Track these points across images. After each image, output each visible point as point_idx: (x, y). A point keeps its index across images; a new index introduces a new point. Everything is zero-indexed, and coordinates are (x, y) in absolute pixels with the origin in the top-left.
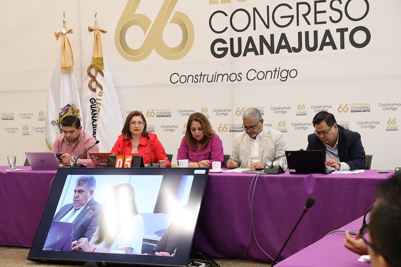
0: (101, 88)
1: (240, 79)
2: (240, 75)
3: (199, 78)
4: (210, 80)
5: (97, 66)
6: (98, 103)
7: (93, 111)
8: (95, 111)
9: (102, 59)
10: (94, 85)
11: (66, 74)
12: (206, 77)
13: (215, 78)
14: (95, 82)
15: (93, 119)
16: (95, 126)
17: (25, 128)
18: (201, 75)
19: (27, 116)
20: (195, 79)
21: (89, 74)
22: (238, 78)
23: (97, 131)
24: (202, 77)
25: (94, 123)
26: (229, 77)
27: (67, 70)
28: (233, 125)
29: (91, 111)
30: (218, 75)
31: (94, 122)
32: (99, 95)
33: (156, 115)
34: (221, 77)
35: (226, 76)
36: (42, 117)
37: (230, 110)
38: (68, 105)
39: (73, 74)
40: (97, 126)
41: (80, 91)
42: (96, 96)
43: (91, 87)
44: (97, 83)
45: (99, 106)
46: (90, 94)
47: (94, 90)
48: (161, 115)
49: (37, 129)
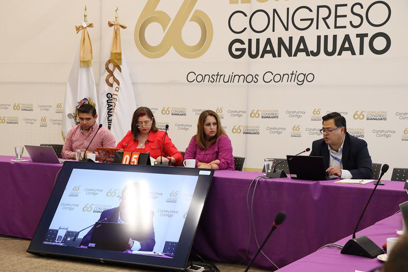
0: (118, 83)
1: (256, 81)
2: (257, 76)
3: (215, 78)
4: (226, 80)
5: (115, 61)
6: (114, 99)
7: (109, 106)
8: (111, 106)
9: (120, 54)
10: (111, 80)
11: (84, 67)
12: (222, 77)
13: (232, 78)
14: (112, 77)
15: (109, 114)
16: (110, 121)
17: (43, 120)
18: (218, 75)
19: (46, 108)
20: (211, 79)
21: (107, 69)
22: (254, 79)
23: (112, 126)
24: (219, 76)
25: (110, 118)
26: (245, 79)
27: (86, 64)
28: (247, 127)
29: (107, 106)
30: (235, 76)
32: (116, 90)
33: (171, 113)
34: (237, 77)
35: (242, 77)
36: (60, 109)
37: (245, 112)
38: (85, 99)
39: (91, 68)
40: (113, 121)
41: (98, 85)
42: (112, 91)
43: (108, 82)
44: (114, 78)
45: (115, 102)
46: (106, 89)
47: (111, 85)
48: (176, 113)
49: (54, 122)
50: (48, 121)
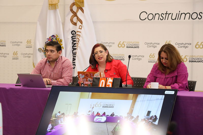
0: (81, 22)
1: (200, 17)
2: (201, 14)
3: (164, 16)
4: (174, 18)
5: (79, 4)
6: (78, 35)
7: (74, 41)
8: (75, 41)
10: (75, 20)
11: (52, 9)
12: (170, 15)
13: (178, 16)
14: (76, 18)
15: (73, 48)
16: (74, 54)
17: (15, 53)
18: (166, 14)
19: (17, 44)
20: (160, 17)
21: (72, 10)
22: (199, 16)
23: (76, 58)
24: (167, 15)
25: (74, 52)
26: (191, 16)
27: (53, 6)
28: (192, 56)
29: (72, 41)
30: (181, 14)
31: (73, 50)
32: (79, 28)
33: (126, 46)
34: (183, 15)
35: (188, 15)
37: (191, 44)
38: (53, 36)
39: (58, 10)
40: (77, 54)
41: (64, 24)
42: (76, 29)
43: (73, 21)
44: (78, 18)
45: (79, 38)
46: (71, 27)
47: (75, 24)
48: (130, 46)
49: (25, 55)
50: (19, 55)
